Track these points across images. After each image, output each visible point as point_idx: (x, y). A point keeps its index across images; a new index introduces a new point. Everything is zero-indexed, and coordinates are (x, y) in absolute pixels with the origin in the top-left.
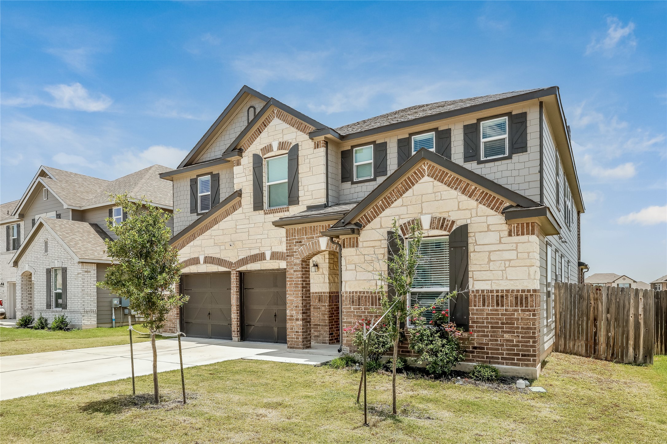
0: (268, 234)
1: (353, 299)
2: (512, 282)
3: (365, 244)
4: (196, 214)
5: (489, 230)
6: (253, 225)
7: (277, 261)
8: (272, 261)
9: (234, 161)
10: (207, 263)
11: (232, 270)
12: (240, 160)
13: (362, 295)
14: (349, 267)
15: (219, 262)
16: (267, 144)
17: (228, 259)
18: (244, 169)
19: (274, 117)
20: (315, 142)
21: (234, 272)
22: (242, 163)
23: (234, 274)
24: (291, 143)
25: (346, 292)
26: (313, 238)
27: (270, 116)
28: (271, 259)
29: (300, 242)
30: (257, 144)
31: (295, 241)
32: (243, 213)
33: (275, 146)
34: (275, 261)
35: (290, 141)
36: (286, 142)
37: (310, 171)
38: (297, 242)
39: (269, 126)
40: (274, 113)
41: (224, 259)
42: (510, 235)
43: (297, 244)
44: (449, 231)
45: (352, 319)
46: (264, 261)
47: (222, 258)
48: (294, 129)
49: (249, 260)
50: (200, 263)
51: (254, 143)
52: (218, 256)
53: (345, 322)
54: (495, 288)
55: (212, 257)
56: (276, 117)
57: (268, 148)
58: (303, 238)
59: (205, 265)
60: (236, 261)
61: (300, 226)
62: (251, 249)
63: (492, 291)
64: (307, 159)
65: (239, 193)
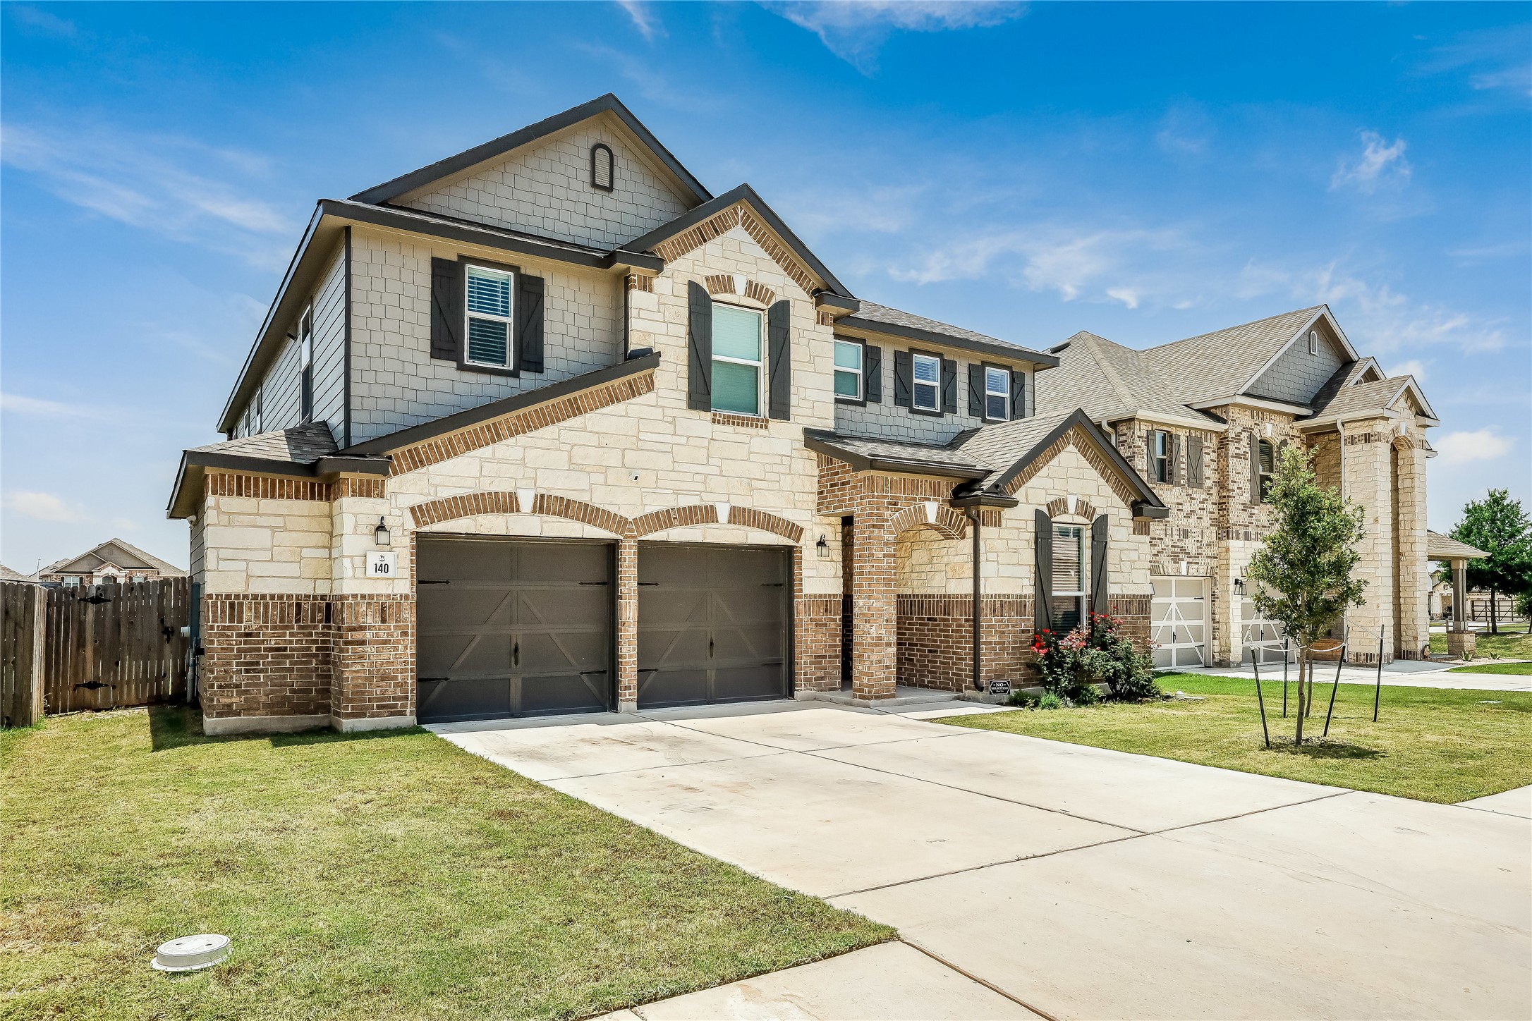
0: (720, 467)
1: (994, 605)
2: (1136, 586)
3: (1010, 524)
4: (454, 364)
5: (1120, 525)
6: (684, 441)
7: (742, 527)
8: (732, 526)
9: (634, 275)
10: (548, 513)
11: (626, 537)
12: (651, 279)
13: (1006, 599)
14: (992, 556)
15: (589, 513)
16: (723, 273)
17: (613, 510)
18: (659, 304)
19: (737, 224)
20: (818, 312)
21: (632, 543)
22: (655, 288)
23: (630, 547)
24: (773, 294)
25: (987, 595)
26: (914, 499)
27: (728, 215)
28: (729, 522)
29: (895, 504)
30: (696, 263)
31: (886, 501)
32: (656, 406)
33: (740, 285)
34: (737, 526)
35: (772, 288)
36: (762, 287)
37: (809, 362)
38: (890, 503)
39: (724, 235)
40: (737, 214)
41: (601, 507)
42: (1134, 533)
43: (890, 506)
44: (1091, 521)
45: (994, 638)
46: (711, 525)
47: (596, 505)
48: (779, 269)
49: (676, 518)
50: (518, 510)
51: (688, 256)
52: (584, 498)
53: (985, 643)
54: (1126, 592)
55: (562, 499)
56: (740, 224)
57: (725, 284)
58: (899, 498)
59: (537, 518)
60: (637, 515)
61: (896, 476)
62: (679, 494)
63: (1123, 596)
64: (803, 337)
65: (648, 358)
